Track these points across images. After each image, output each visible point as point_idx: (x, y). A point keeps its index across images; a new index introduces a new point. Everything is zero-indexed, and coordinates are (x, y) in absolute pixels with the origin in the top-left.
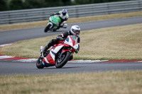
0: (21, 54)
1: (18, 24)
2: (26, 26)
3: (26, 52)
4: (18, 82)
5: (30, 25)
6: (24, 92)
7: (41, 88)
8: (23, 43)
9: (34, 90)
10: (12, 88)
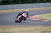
0: (43, 19)
2: (45, 9)
3: (45, 18)
6: (44, 32)
8: (44, 15)
9: (47, 31)
10: (39, 30)
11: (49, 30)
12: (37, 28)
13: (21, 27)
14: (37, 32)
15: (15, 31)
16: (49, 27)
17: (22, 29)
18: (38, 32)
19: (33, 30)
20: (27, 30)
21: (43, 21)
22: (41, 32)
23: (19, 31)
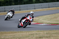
0: (39, 22)
1: (38, 9)
2: (41, 10)
3: (41, 21)
4: (38, 33)
5: (43, 10)
6: (40, 38)
7: (47, 36)
8: (40, 17)
9: (44, 37)
10: (35, 36)
11: (46, 35)
12: (32, 33)
13: (14, 33)
14: (32, 38)
15: (7, 37)
16: (46, 31)
17: (15, 35)
18: (34, 38)
19: (28, 36)
20: (21, 36)
21: (39, 24)
22: (37, 38)
23: (11, 37)
